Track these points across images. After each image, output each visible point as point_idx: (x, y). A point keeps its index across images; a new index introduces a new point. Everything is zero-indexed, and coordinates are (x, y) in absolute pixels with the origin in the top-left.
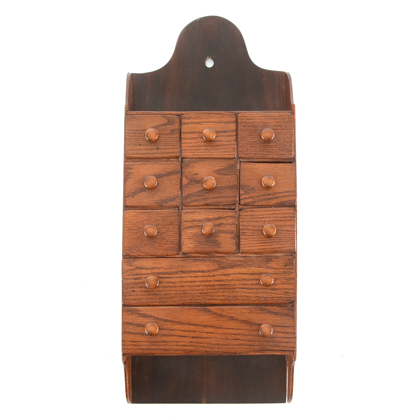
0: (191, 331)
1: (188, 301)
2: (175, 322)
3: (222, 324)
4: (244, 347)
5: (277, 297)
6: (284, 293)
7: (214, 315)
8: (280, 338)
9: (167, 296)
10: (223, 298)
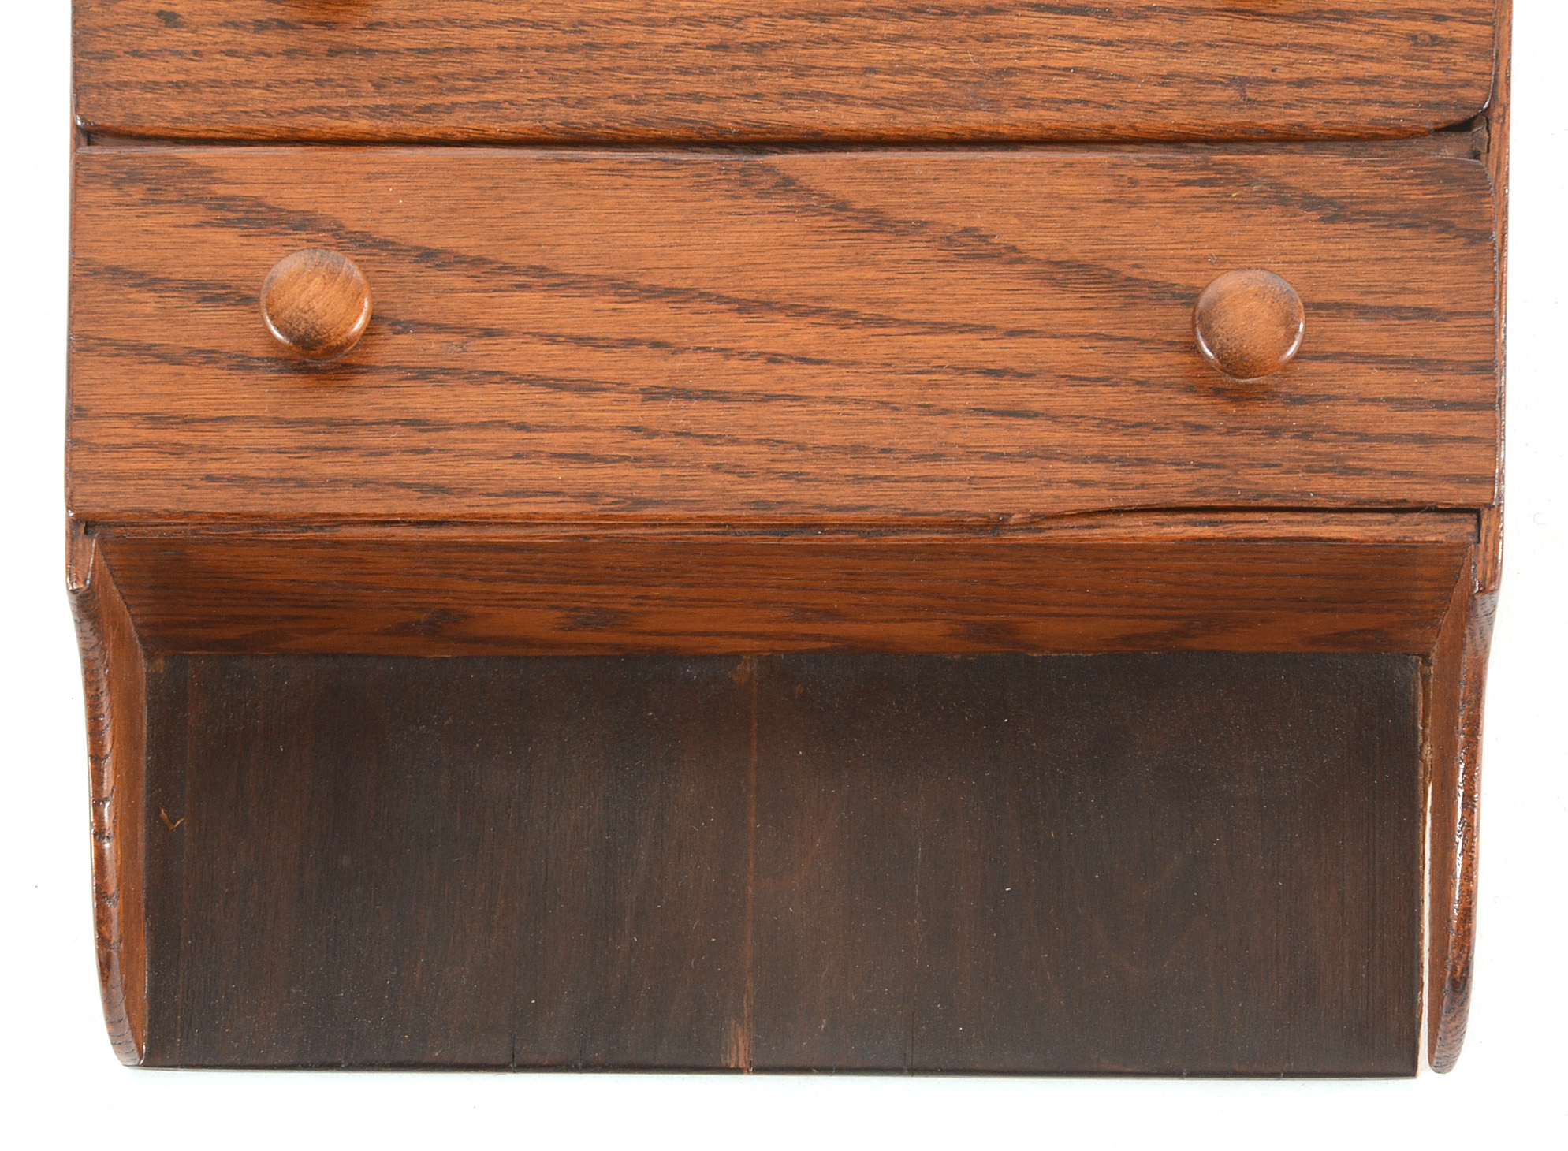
0: (640, 343)
1: (611, 105)
2: (506, 268)
3: (893, 292)
4: (1066, 471)
5: (1347, 80)
6: (1405, 46)
7: (824, 221)
8: (1363, 401)
9: (440, 69)
10: (898, 87)
